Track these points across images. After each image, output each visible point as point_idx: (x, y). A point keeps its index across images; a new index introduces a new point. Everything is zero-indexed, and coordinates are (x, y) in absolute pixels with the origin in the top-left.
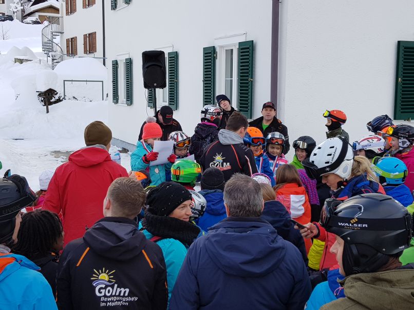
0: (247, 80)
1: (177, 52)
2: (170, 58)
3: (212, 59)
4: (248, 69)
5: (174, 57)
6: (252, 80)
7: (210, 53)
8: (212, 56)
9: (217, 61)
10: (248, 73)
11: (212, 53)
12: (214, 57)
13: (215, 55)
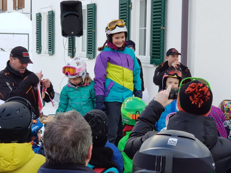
0: (159, 28)
1: (95, 4)
2: (89, 9)
3: (127, 9)
4: (160, 18)
5: (92, 9)
6: (164, 28)
7: (126, 4)
8: (127, 6)
9: (132, 12)
10: (160, 22)
11: (128, 3)
12: (129, 8)
13: (130, 6)
